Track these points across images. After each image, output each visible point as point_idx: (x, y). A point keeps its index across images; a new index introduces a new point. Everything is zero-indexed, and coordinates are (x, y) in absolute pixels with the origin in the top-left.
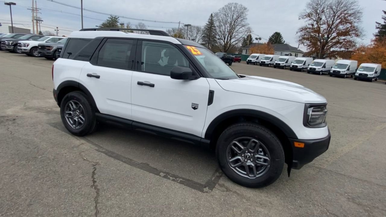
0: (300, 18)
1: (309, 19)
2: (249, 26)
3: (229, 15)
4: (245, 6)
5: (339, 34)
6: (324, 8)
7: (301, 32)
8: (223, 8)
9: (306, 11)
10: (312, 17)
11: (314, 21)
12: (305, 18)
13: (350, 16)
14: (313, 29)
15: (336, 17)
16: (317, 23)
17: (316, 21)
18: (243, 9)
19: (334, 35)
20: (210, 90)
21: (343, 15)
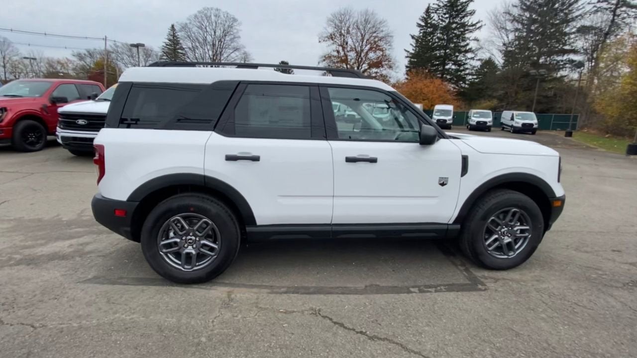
0: (320, 40)
1: (332, 42)
2: (246, 50)
3: (207, 28)
4: (233, 16)
5: (371, 66)
6: (349, 27)
7: (324, 62)
8: (196, 16)
9: (326, 29)
10: (336, 40)
11: (339, 45)
12: (326, 41)
13: (380, 40)
14: (339, 57)
15: (365, 41)
16: (343, 50)
17: (341, 45)
18: (232, 19)
19: (365, 66)
20: (462, 156)
21: (372, 38)
